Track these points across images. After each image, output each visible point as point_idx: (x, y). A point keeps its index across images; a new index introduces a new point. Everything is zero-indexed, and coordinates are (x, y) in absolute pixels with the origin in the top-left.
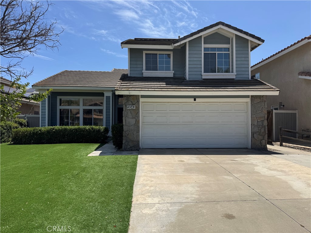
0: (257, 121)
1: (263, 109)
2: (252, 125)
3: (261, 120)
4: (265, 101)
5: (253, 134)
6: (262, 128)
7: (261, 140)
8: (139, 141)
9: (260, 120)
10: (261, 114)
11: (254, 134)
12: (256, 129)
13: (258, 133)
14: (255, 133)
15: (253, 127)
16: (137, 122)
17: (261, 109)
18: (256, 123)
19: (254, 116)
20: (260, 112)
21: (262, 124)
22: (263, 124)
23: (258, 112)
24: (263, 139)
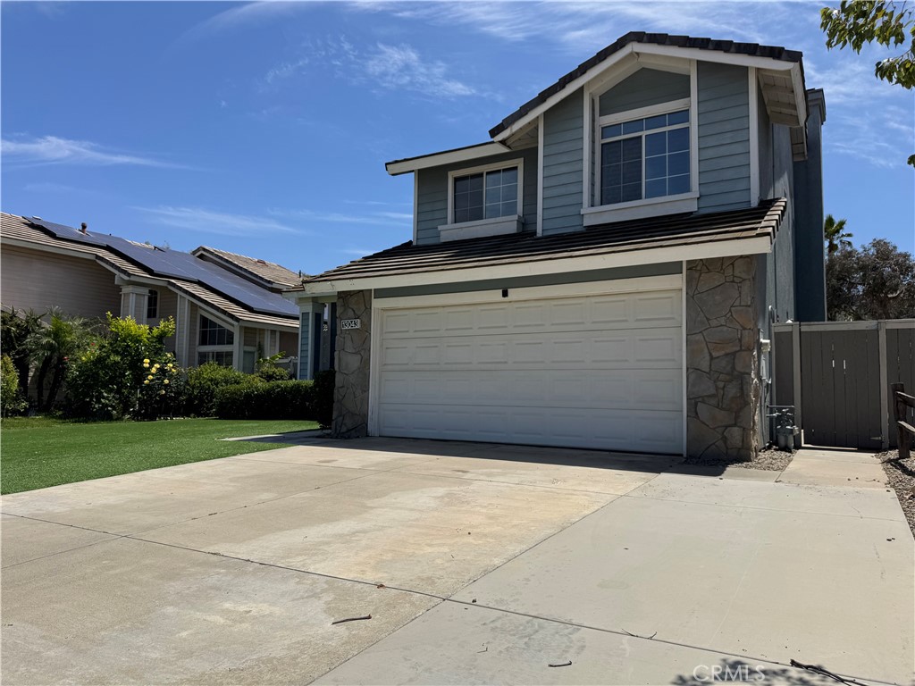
0: (711, 354)
1: (733, 309)
2: (690, 371)
3: (728, 351)
4: (744, 280)
5: (693, 402)
6: (730, 381)
7: (726, 427)
8: (366, 416)
9: (722, 353)
10: (725, 328)
11: (696, 404)
12: (707, 387)
13: (714, 401)
14: (703, 402)
15: (692, 376)
16: (365, 363)
17: (724, 313)
18: (705, 365)
19: (699, 337)
20: (722, 321)
21: (729, 368)
22: (733, 368)
23: (714, 323)
24: (735, 425)
